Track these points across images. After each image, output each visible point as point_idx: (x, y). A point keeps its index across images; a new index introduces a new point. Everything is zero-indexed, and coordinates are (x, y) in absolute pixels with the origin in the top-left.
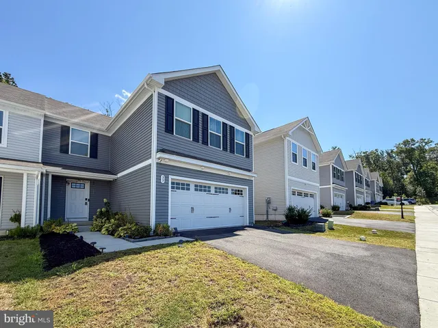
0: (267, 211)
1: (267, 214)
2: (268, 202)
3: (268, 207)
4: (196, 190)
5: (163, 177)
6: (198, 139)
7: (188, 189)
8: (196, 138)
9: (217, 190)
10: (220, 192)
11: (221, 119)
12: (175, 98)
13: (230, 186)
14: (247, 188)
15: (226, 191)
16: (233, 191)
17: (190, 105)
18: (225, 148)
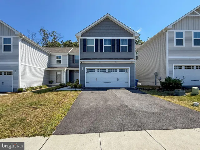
0: (156, 80)
1: (156, 82)
2: (156, 75)
3: (156, 78)
4: (98, 71)
5: (83, 68)
6: (98, 51)
7: (95, 71)
8: (97, 51)
9: (110, 71)
10: (111, 72)
11: (110, 38)
12: (87, 38)
13: (118, 68)
14: (130, 68)
15: (116, 71)
16: (120, 71)
17: (94, 38)
18: (113, 51)
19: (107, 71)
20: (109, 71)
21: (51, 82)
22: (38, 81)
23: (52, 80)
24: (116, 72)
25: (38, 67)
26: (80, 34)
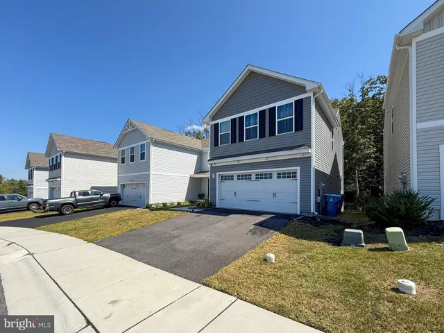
6: (236, 140)
7: (232, 179)
8: (234, 141)
9: (259, 177)
10: (261, 178)
11: (257, 110)
12: (220, 121)
13: (275, 170)
14: (298, 168)
15: (269, 176)
16: (279, 175)
17: (229, 118)
18: (262, 135)
19: (254, 177)
20: (256, 178)
21: (201, 196)
22: (178, 194)
23: (203, 192)
24: (271, 178)
25: (182, 175)
26: (207, 119)
